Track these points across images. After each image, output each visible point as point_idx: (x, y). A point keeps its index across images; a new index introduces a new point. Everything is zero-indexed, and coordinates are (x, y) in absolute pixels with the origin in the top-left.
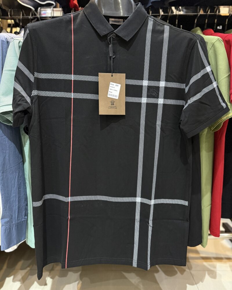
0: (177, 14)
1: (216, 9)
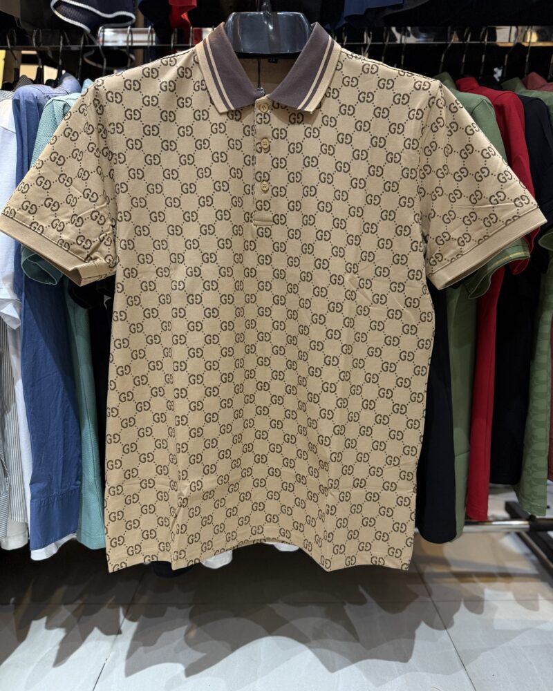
0: (403, 42)
1: (482, 33)
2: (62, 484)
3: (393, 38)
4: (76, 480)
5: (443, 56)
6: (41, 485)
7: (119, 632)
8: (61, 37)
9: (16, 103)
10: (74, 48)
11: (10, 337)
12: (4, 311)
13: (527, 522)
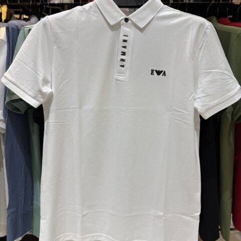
2: (23, 208)
4: (31, 206)
6: (12, 210)
9: (7, 29)
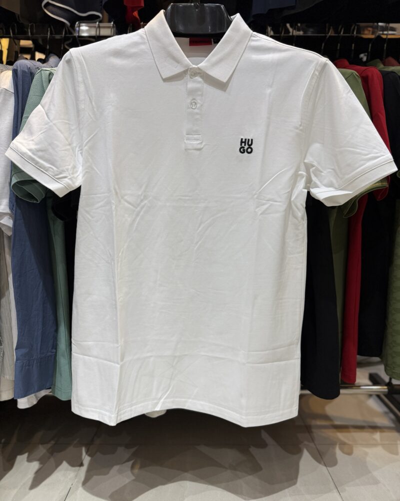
0: (294, 34)
1: (352, 28)
2: (40, 351)
3: (287, 31)
4: (52, 349)
5: (323, 45)
6: (24, 351)
7: (81, 465)
8: (49, 29)
9: (15, 72)
10: (58, 37)
11: (6, 242)
12: (2, 222)
13: (386, 387)
